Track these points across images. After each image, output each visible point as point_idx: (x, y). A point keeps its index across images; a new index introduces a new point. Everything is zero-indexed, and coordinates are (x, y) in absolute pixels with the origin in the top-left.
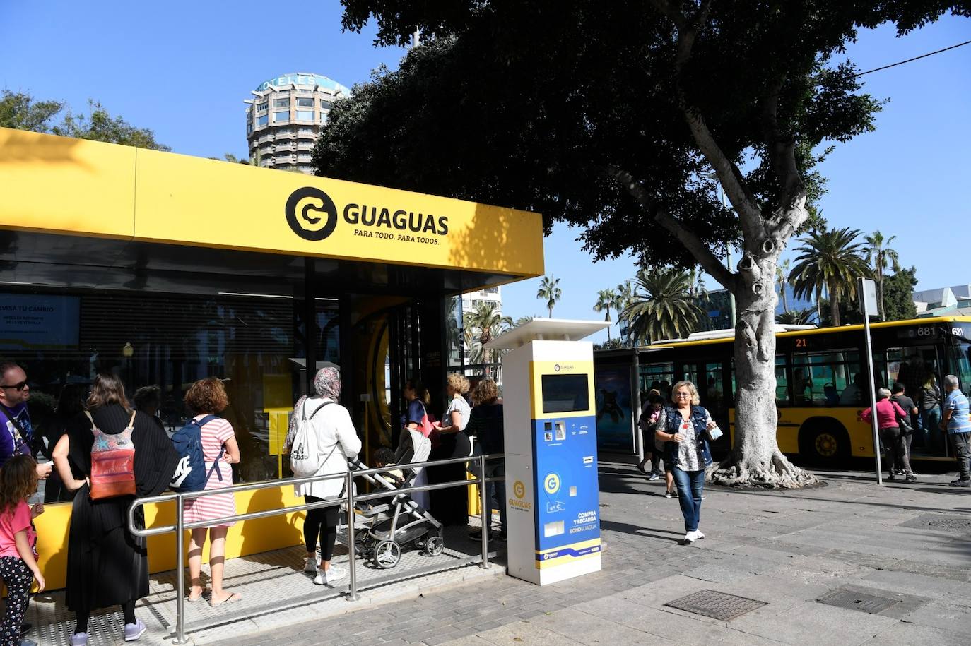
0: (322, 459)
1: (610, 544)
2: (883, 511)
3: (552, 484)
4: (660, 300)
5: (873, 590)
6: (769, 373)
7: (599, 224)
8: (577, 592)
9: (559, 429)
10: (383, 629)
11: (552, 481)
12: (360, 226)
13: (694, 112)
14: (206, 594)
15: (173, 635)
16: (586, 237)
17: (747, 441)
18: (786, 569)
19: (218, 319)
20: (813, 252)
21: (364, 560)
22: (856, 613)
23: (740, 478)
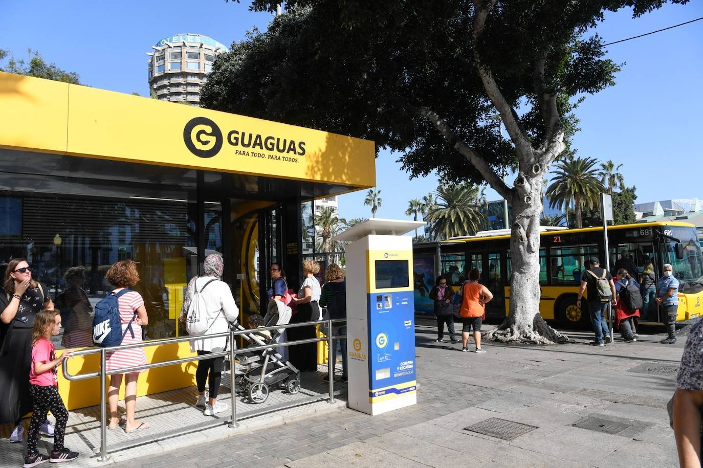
0: (210, 321)
1: (422, 384)
2: (615, 361)
3: (382, 341)
4: (454, 207)
5: (612, 417)
6: (535, 261)
7: (413, 150)
8: (400, 420)
9: (387, 300)
10: (257, 449)
11: (381, 339)
12: (240, 147)
13: (485, 69)
14: (122, 424)
15: (98, 455)
16: (404, 160)
17: (518, 310)
18: (549, 402)
19: (126, 217)
20: (564, 174)
21: (241, 398)
22: (602, 433)
23: (513, 337)
